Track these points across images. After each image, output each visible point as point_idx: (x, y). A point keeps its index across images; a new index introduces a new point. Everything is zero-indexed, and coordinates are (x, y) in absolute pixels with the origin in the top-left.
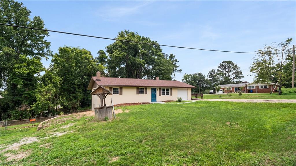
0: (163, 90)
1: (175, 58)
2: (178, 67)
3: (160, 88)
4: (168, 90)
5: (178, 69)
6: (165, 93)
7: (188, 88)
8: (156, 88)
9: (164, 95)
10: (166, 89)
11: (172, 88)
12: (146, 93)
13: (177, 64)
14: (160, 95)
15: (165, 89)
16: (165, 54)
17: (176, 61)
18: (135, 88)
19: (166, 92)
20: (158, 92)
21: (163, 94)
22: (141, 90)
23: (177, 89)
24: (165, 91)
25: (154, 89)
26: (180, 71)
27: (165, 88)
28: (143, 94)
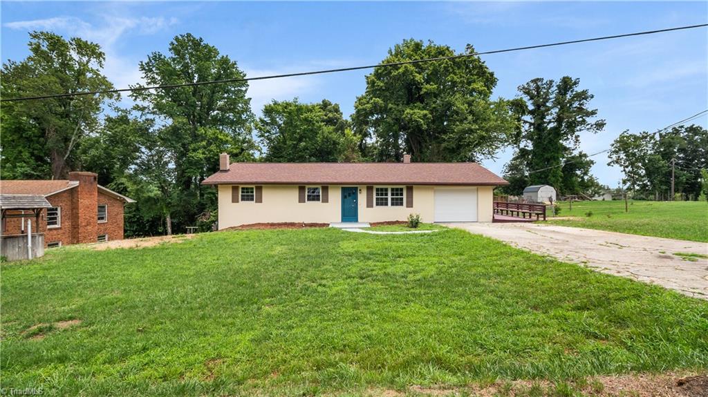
0: (382, 192)
1: (579, 89)
2: (593, 113)
3: (370, 187)
4: (397, 192)
5: (591, 120)
6: (387, 199)
7: (479, 187)
8: (357, 188)
9: (386, 204)
10: (392, 190)
11: (410, 187)
12: (326, 200)
13: (589, 106)
14: (369, 205)
15: (386, 190)
16: (544, 82)
17: (583, 96)
18: (295, 188)
19: (389, 197)
20: (362, 198)
21: (382, 202)
22: (312, 192)
23: (433, 188)
24: (386, 194)
25: (350, 192)
26: (600, 125)
27: (389, 187)
28: (318, 202)
